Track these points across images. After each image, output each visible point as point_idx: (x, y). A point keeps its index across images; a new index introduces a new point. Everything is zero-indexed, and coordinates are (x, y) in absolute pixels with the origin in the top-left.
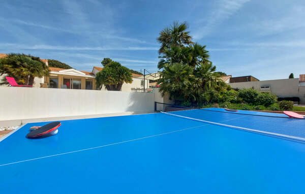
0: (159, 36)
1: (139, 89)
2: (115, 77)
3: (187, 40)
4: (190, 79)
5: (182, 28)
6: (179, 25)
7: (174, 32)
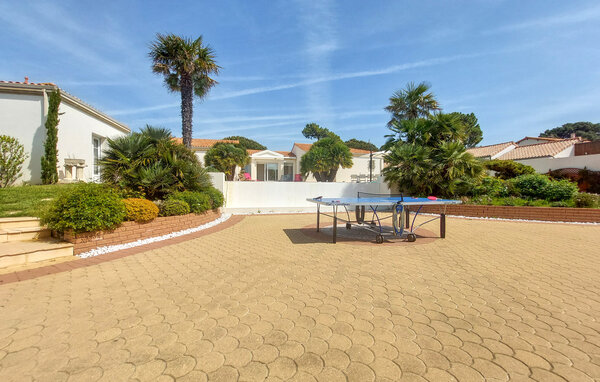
0: (389, 104)
1: (364, 176)
2: (327, 161)
3: (431, 104)
4: (423, 165)
5: (421, 89)
6: (416, 86)
7: (410, 97)
